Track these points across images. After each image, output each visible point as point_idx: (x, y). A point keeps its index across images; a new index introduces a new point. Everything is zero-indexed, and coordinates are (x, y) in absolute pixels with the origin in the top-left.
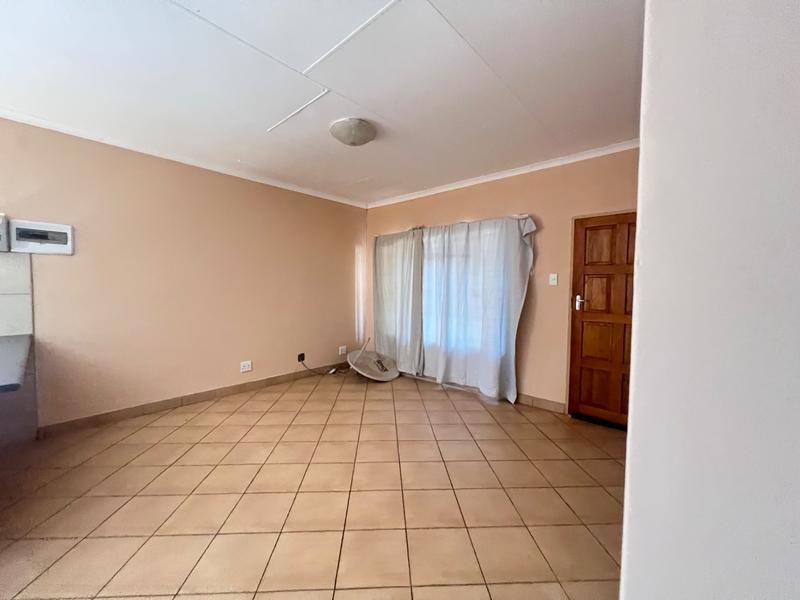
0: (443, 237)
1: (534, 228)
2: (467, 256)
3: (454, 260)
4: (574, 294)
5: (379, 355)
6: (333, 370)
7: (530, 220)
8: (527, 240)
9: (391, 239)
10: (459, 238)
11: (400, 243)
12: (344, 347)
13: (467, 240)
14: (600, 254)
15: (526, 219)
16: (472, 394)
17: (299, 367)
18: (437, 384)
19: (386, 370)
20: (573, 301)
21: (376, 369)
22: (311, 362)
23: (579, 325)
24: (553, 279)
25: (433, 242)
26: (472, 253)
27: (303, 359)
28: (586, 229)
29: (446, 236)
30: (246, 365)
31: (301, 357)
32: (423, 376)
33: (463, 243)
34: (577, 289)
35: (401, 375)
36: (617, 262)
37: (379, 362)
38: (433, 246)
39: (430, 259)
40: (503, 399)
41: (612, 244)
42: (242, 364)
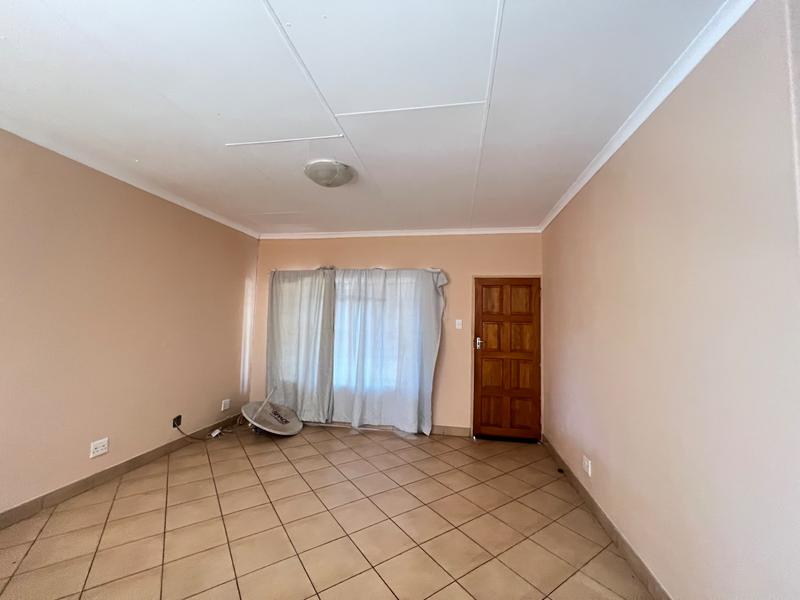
0: (360, 280)
1: (446, 281)
2: (383, 300)
3: (370, 304)
4: (476, 337)
5: (272, 405)
6: (217, 432)
7: (442, 275)
8: (440, 290)
9: (297, 276)
10: (376, 283)
11: (307, 281)
12: (228, 400)
13: (384, 286)
14: (493, 307)
15: (439, 273)
16: (390, 434)
17: (173, 435)
18: (352, 428)
19: (287, 422)
20: (475, 341)
21: (274, 421)
22: (189, 427)
23: (479, 360)
24: (458, 323)
25: (347, 285)
26: (388, 297)
27: (179, 424)
28: (483, 286)
29: (363, 280)
30: (98, 446)
31: (177, 421)
32: (332, 422)
33: (381, 288)
34: (478, 332)
35: (305, 425)
36: (504, 312)
37: (276, 413)
38: (347, 288)
39: (342, 300)
40: (420, 433)
41: (501, 300)
42: (92, 445)
